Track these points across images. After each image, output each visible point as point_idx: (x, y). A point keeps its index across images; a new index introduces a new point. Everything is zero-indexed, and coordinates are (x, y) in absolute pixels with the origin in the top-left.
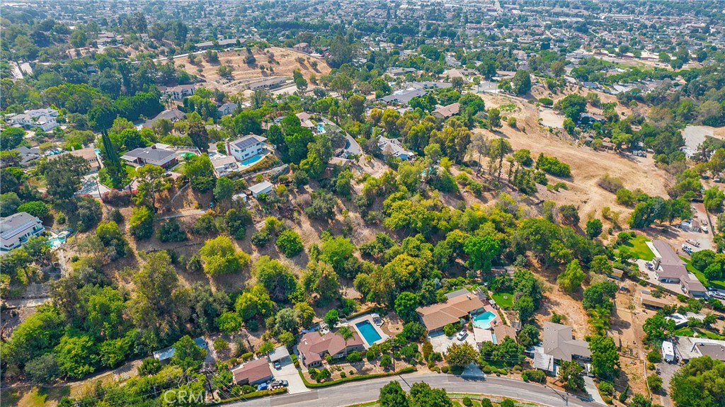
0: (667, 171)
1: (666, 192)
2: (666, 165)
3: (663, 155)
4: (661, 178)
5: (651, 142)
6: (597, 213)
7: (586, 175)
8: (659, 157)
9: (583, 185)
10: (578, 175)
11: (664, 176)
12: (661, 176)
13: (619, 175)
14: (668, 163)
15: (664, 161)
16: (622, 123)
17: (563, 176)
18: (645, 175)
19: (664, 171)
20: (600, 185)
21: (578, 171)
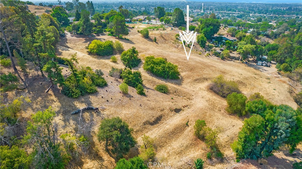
0: (290, 78)
1: (292, 99)
2: (288, 73)
3: (286, 64)
4: (284, 84)
5: (274, 54)
6: (189, 129)
7: (197, 77)
8: (282, 66)
9: (192, 88)
10: (188, 77)
11: (288, 82)
12: (284, 82)
13: (238, 79)
14: (290, 71)
15: (286, 70)
16: (247, 37)
17: (168, 77)
18: (268, 81)
19: (288, 78)
20: (212, 89)
21: (190, 73)
